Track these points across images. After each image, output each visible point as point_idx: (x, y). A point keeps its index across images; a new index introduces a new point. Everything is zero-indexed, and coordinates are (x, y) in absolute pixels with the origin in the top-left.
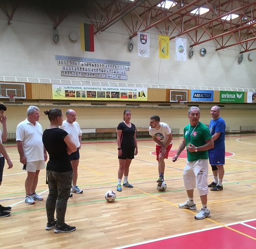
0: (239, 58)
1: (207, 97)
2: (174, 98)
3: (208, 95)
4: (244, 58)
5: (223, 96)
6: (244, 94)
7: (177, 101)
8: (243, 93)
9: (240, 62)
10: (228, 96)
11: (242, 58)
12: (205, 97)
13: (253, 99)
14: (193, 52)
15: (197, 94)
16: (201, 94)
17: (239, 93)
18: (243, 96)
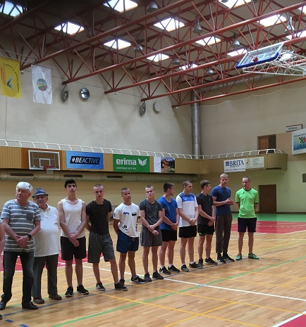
0: (141, 108)
1: (93, 163)
2: (35, 163)
3: (94, 159)
4: (147, 108)
5: (118, 162)
6: (149, 160)
7: (41, 168)
8: (148, 158)
9: (142, 113)
10: (126, 162)
11: (144, 108)
12: (90, 163)
13: (162, 167)
14: (67, 92)
15: (76, 157)
16: (83, 158)
17: (143, 158)
18: (148, 162)
